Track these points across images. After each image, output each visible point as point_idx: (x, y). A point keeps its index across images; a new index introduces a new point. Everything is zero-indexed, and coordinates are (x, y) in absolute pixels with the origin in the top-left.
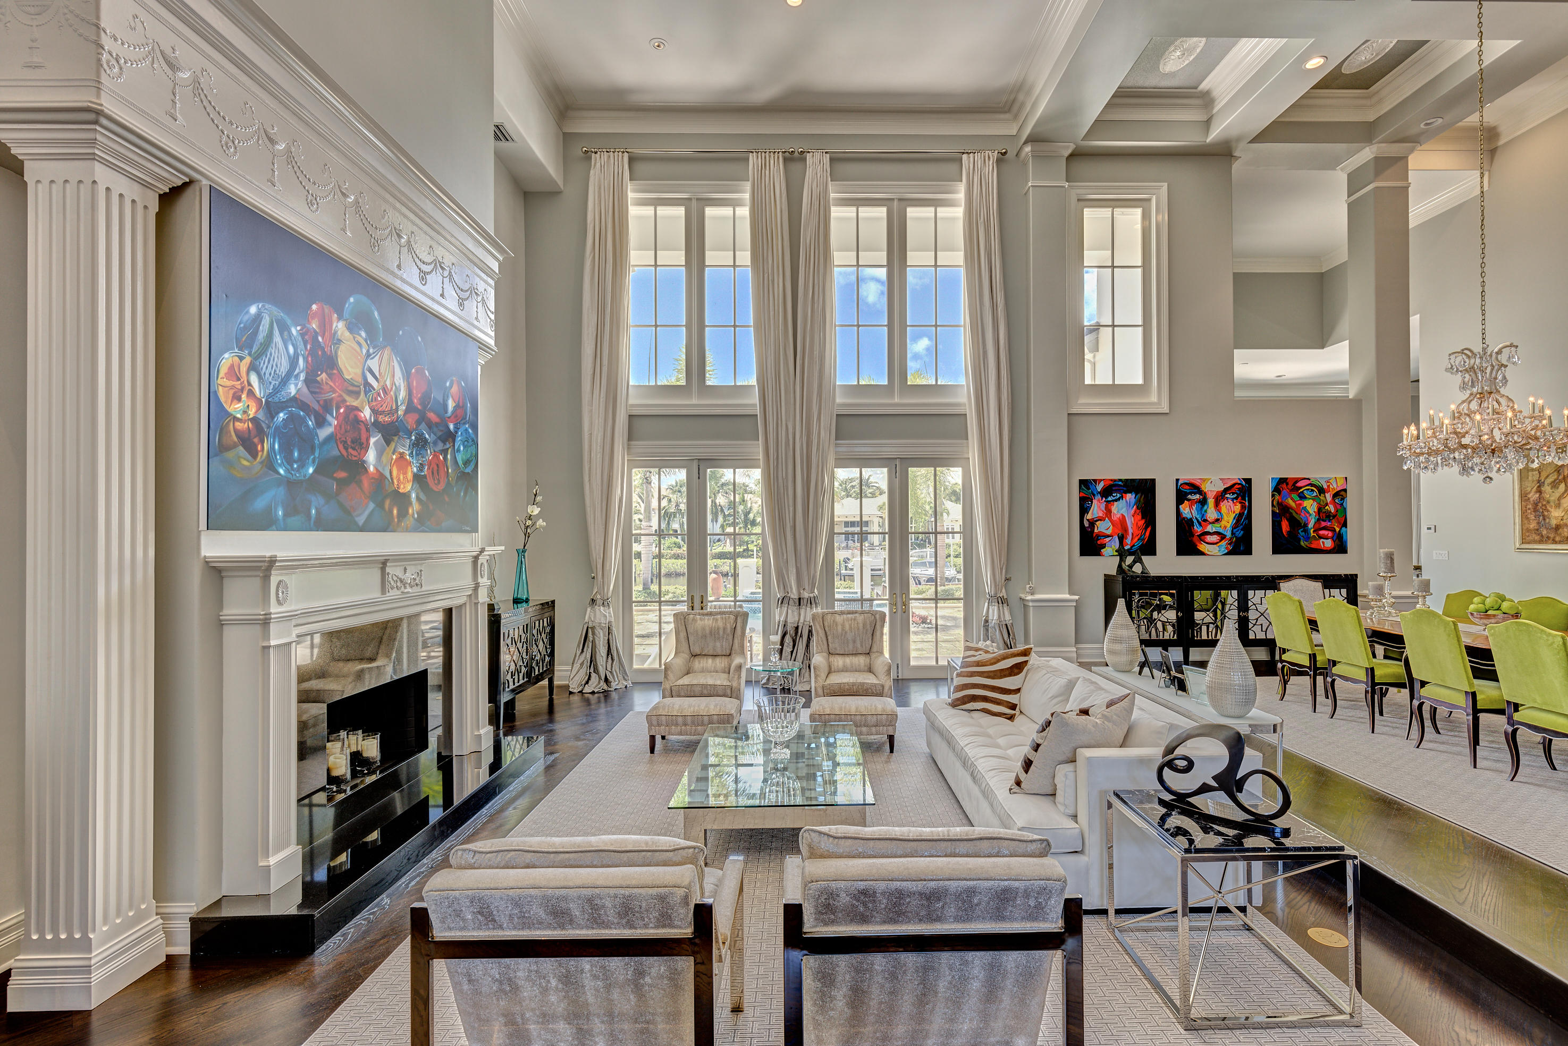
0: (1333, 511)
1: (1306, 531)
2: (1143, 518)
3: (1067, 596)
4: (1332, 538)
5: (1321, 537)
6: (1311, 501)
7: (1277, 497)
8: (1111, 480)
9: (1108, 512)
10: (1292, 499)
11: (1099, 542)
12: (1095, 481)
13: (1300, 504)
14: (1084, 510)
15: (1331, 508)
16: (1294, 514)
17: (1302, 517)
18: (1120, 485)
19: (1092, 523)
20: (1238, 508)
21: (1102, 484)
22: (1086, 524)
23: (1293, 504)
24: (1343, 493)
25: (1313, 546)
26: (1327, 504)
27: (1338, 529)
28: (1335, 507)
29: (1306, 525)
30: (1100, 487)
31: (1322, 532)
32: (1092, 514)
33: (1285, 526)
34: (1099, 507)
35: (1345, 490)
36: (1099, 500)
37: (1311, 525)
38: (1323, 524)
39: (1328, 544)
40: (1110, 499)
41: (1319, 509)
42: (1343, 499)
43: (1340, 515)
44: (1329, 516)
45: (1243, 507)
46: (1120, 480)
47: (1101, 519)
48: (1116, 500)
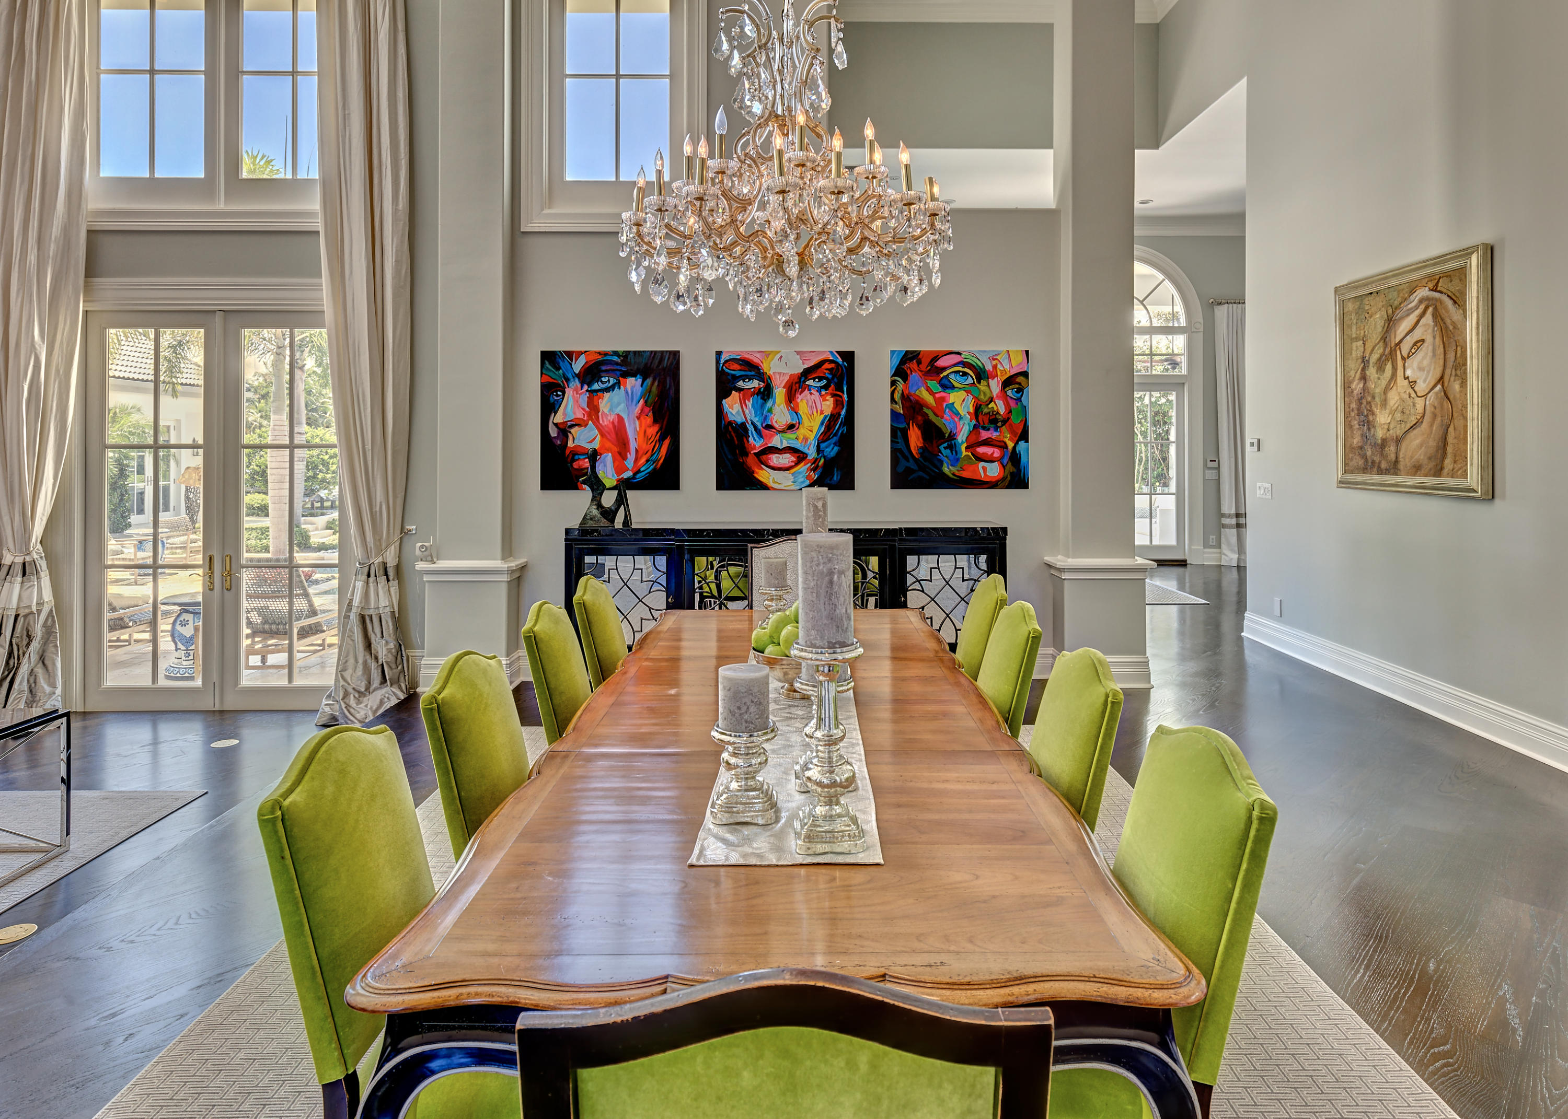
0: (1002, 411)
1: (952, 447)
2: (655, 421)
3: (497, 564)
4: (1000, 460)
5: (980, 459)
6: (962, 394)
7: (901, 385)
8: (599, 353)
9: (593, 410)
10: (928, 389)
11: (575, 465)
12: (570, 354)
13: (943, 399)
14: (548, 408)
15: (1000, 407)
16: (932, 417)
17: (945, 423)
18: (617, 364)
19: (564, 430)
20: (828, 405)
21: (582, 361)
22: (553, 432)
23: (930, 399)
24: (1020, 379)
25: (965, 474)
26: (991, 400)
27: (1011, 445)
28: (1007, 405)
29: (952, 437)
30: (578, 366)
31: (981, 450)
32: (565, 414)
33: (915, 438)
34: (576, 401)
35: (1025, 374)
36: (576, 390)
37: (962, 437)
38: (985, 435)
39: (993, 471)
40: (596, 386)
41: (978, 408)
42: (1020, 390)
43: (1016, 419)
44: (994, 421)
45: (838, 403)
46: (616, 353)
47: (578, 423)
48: (607, 390)
